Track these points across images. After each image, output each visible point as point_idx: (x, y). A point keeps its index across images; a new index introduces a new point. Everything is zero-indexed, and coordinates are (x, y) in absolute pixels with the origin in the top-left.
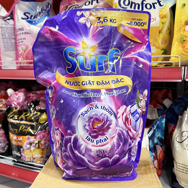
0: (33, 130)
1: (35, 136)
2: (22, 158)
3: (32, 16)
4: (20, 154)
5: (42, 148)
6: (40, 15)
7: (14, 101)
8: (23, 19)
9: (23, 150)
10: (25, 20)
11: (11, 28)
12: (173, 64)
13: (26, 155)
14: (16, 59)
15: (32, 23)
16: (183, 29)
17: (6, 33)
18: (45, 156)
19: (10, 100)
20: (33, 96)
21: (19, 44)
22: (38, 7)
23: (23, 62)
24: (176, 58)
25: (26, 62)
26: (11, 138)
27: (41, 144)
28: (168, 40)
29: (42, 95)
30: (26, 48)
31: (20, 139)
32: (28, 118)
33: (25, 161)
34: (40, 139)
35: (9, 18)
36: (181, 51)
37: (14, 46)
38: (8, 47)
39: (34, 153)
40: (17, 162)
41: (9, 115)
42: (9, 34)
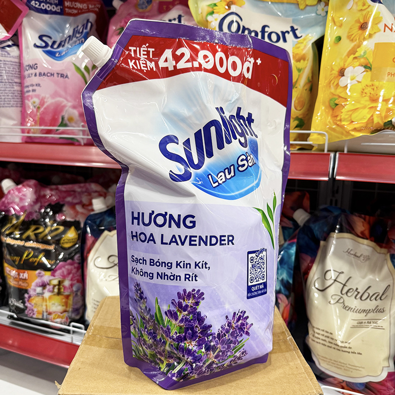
0: (49, 259)
1: (52, 271)
2: (26, 311)
3: (54, 43)
4: (22, 304)
5: (65, 294)
6: (71, 42)
7: (15, 203)
8: (36, 46)
9: (30, 297)
10: (40, 50)
11: (14, 64)
12: (313, 146)
13: (34, 305)
14: (21, 123)
15: (55, 56)
16: (335, 84)
17: (4, 72)
18: (71, 310)
19: (6, 201)
20: (52, 195)
21: (27, 94)
22: (68, 26)
23: (34, 129)
24: (319, 136)
25: (40, 129)
26: (7, 273)
27: (63, 286)
28: (306, 102)
29: (69, 193)
30: (41, 102)
31: (23, 276)
32: (41, 236)
33: (32, 317)
34: (61, 277)
35: (10, 43)
36: (329, 124)
37: (19, 97)
38: (6, 100)
39: (49, 302)
40: (17, 319)
41: (3, 230)
42: (9, 75)
